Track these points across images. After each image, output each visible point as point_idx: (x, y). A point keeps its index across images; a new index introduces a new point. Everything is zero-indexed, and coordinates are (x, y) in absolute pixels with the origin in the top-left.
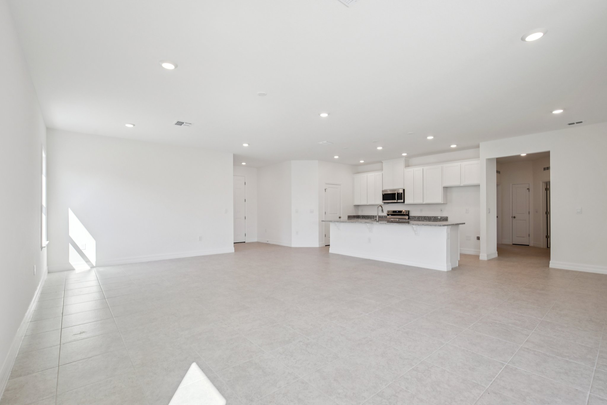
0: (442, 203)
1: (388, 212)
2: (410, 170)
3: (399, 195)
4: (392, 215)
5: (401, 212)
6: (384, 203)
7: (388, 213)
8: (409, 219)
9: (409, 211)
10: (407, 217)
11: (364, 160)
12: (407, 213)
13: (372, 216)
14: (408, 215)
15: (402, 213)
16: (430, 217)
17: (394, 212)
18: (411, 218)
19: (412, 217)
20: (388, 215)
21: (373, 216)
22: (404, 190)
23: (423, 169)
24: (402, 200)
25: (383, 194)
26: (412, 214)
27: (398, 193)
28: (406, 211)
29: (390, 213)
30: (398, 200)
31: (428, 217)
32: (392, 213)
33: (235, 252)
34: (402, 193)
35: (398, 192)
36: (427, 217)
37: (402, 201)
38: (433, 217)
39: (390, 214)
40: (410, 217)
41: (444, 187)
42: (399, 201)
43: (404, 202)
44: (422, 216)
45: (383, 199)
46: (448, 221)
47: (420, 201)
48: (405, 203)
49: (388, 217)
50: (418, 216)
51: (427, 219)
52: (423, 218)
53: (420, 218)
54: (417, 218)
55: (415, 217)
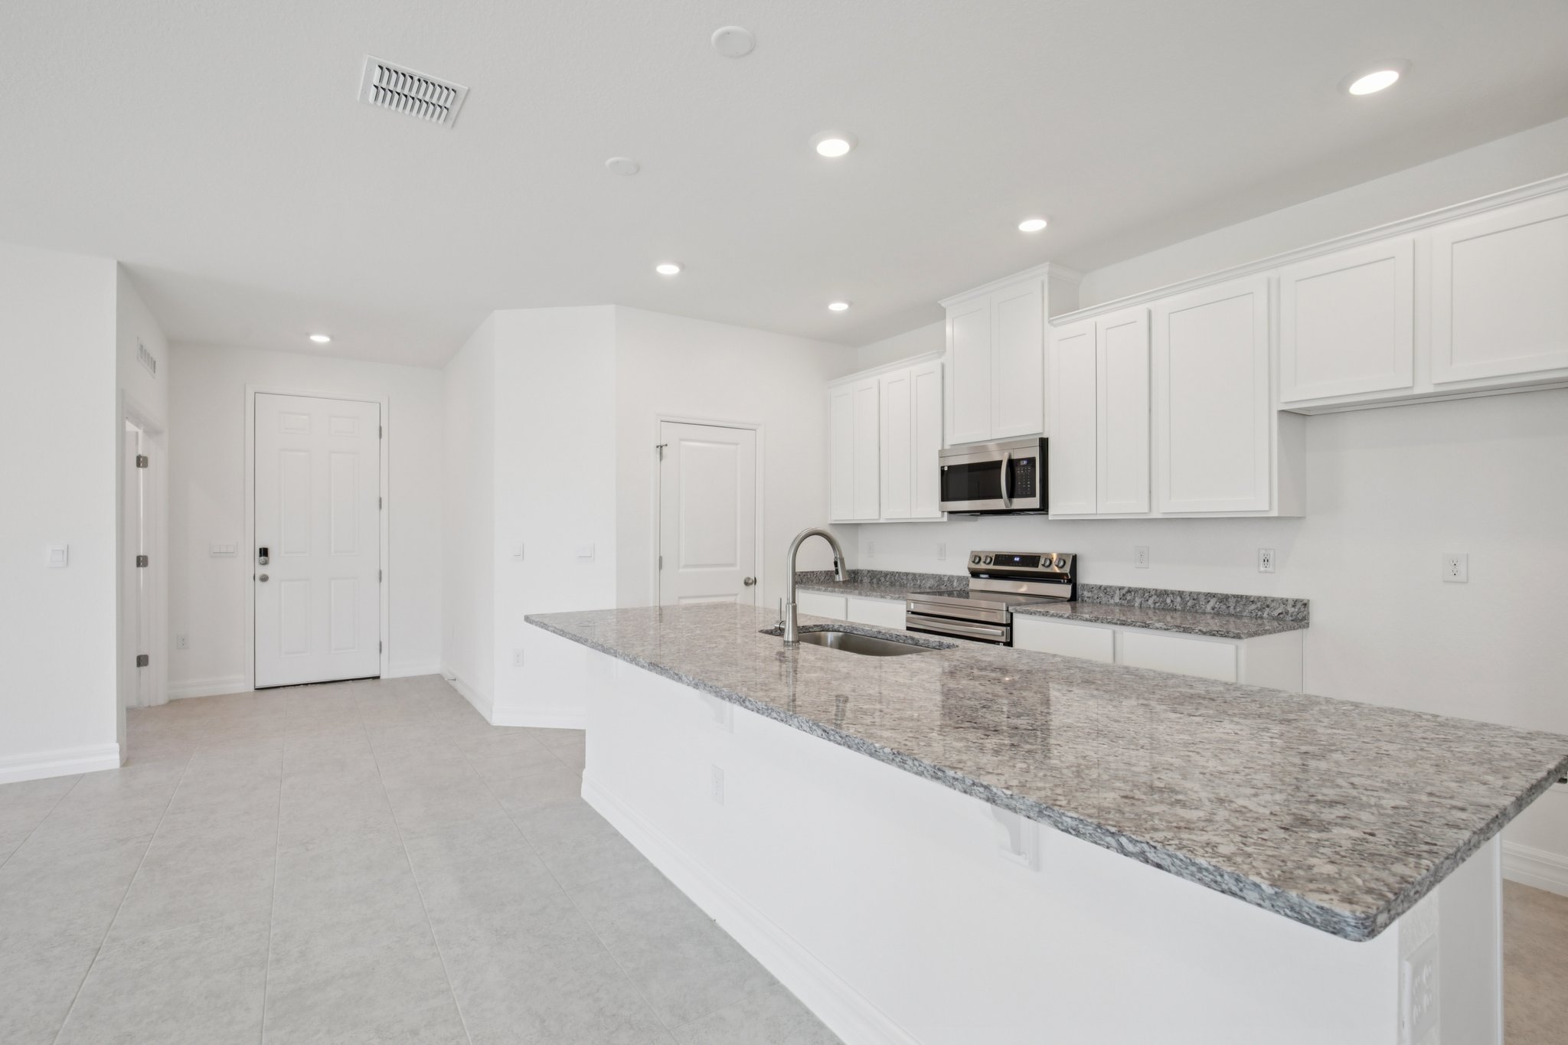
0: (1275, 513)
1: (976, 558)
2: (1080, 326)
3: (1019, 471)
4: (994, 575)
5: (1032, 560)
6: (950, 513)
7: (974, 566)
8: (1074, 598)
9: (1075, 558)
10: (1065, 590)
11: (846, 301)
12: (1067, 570)
13: (907, 574)
14: (1072, 579)
15: (1040, 569)
16: (1195, 597)
17: (1001, 559)
18: (1086, 594)
19: (1091, 588)
20: (975, 574)
21: (910, 577)
22: (1044, 444)
23: (1150, 313)
24: (1034, 495)
25: (943, 467)
26: (1088, 576)
27: (1012, 463)
28: (1062, 558)
29: (982, 566)
30: (1015, 500)
31: (1181, 594)
32: (992, 567)
33: (126, 762)
34: (1031, 461)
35: (1015, 457)
36: (1173, 593)
37: (1034, 502)
38: (1214, 596)
39: (986, 572)
40: (1079, 592)
41: (1282, 412)
42: (1019, 503)
43: (1044, 508)
44: (1145, 591)
45: (945, 496)
46: (1307, 625)
47: (1133, 505)
48: (1050, 517)
49: (976, 584)
50: (1126, 590)
51: (1178, 607)
52: (1151, 602)
53: (1137, 599)
54: (1117, 599)
55: (1108, 590)
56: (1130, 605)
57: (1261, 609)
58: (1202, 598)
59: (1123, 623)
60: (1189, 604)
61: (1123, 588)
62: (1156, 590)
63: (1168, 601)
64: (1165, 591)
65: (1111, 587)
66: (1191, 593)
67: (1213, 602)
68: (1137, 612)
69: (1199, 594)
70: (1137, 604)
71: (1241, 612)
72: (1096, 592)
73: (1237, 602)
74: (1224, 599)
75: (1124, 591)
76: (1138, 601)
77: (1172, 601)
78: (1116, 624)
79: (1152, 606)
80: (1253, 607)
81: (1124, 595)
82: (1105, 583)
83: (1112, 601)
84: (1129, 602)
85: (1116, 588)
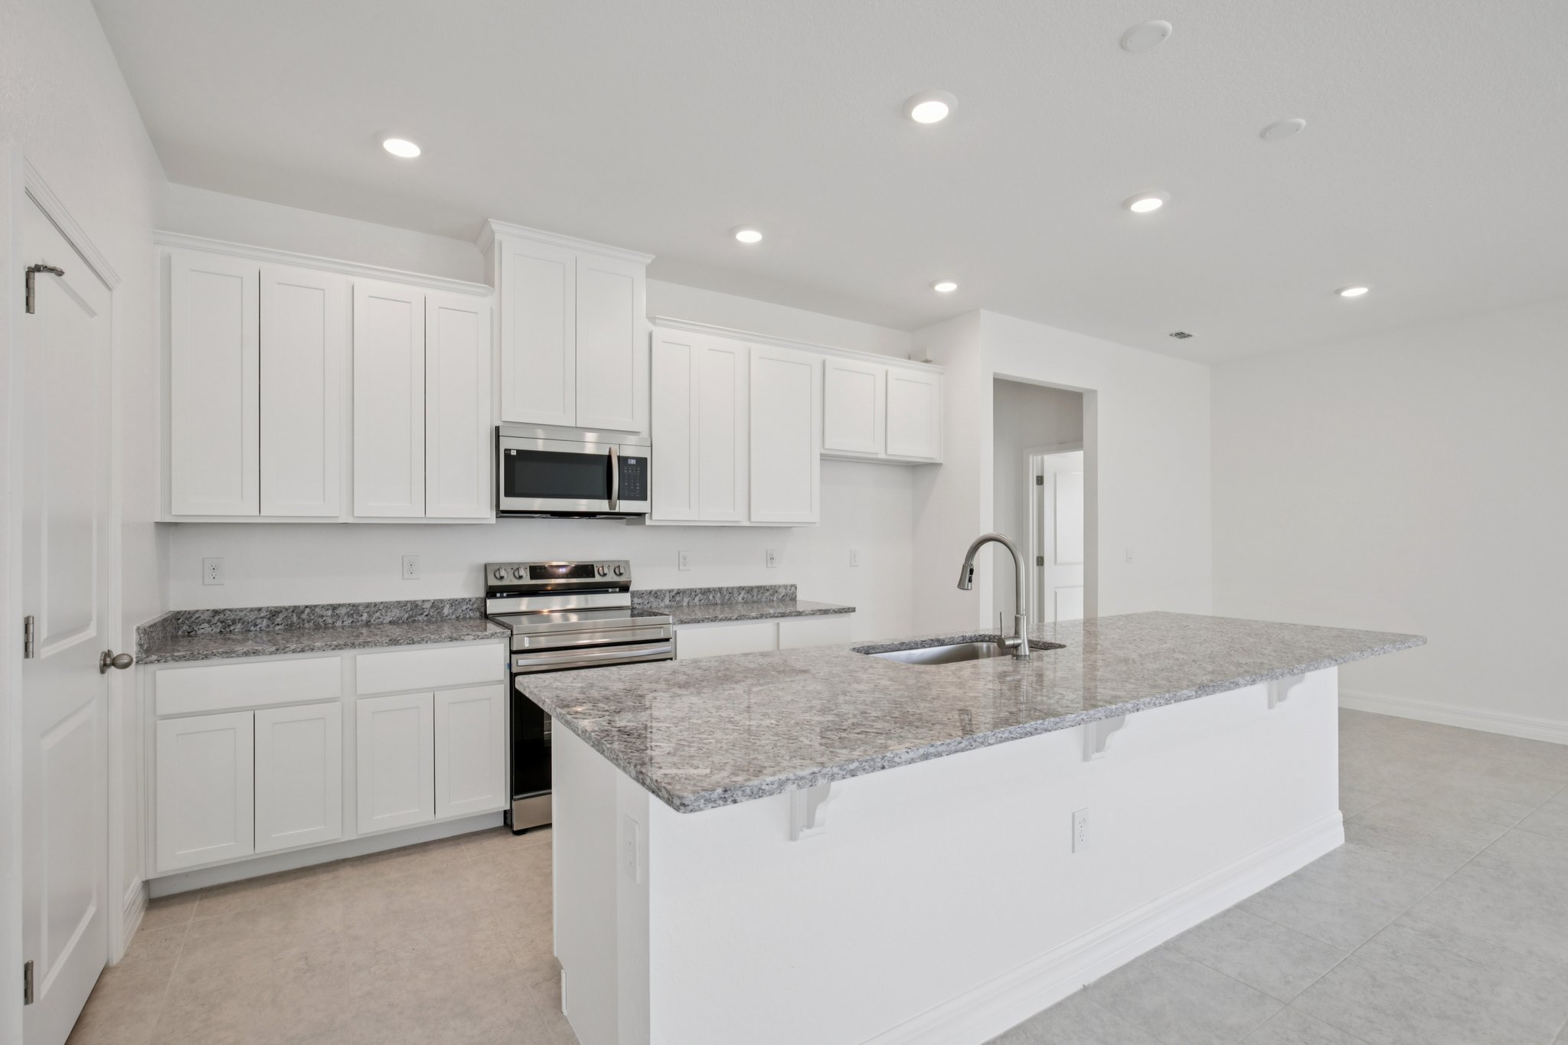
4: (522, 592)
5: (587, 569)
7: (491, 583)
16: (731, 591)
17: (538, 571)
26: (638, 582)
29: (511, 581)
31: (720, 590)
32: (524, 582)
36: (714, 590)
38: (743, 588)
45: (503, 491)
50: (675, 592)
51: (719, 602)
52: (697, 599)
53: (685, 599)
54: (667, 601)
55: (658, 593)
56: (679, 606)
57: (772, 595)
58: (735, 592)
59: (783, 615)
60: (726, 598)
61: (673, 590)
62: (701, 589)
63: (711, 597)
64: (708, 589)
65: (661, 591)
66: (728, 588)
67: (743, 593)
68: (686, 610)
69: (733, 588)
70: (685, 604)
71: (760, 599)
72: (646, 597)
73: (759, 591)
74: (750, 590)
75: (673, 594)
76: (686, 600)
77: (714, 597)
78: (777, 617)
79: (698, 604)
80: (768, 594)
81: (673, 597)
82: (655, 587)
83: (662, 604)
84: (678, 602)
85: (666, 591)
